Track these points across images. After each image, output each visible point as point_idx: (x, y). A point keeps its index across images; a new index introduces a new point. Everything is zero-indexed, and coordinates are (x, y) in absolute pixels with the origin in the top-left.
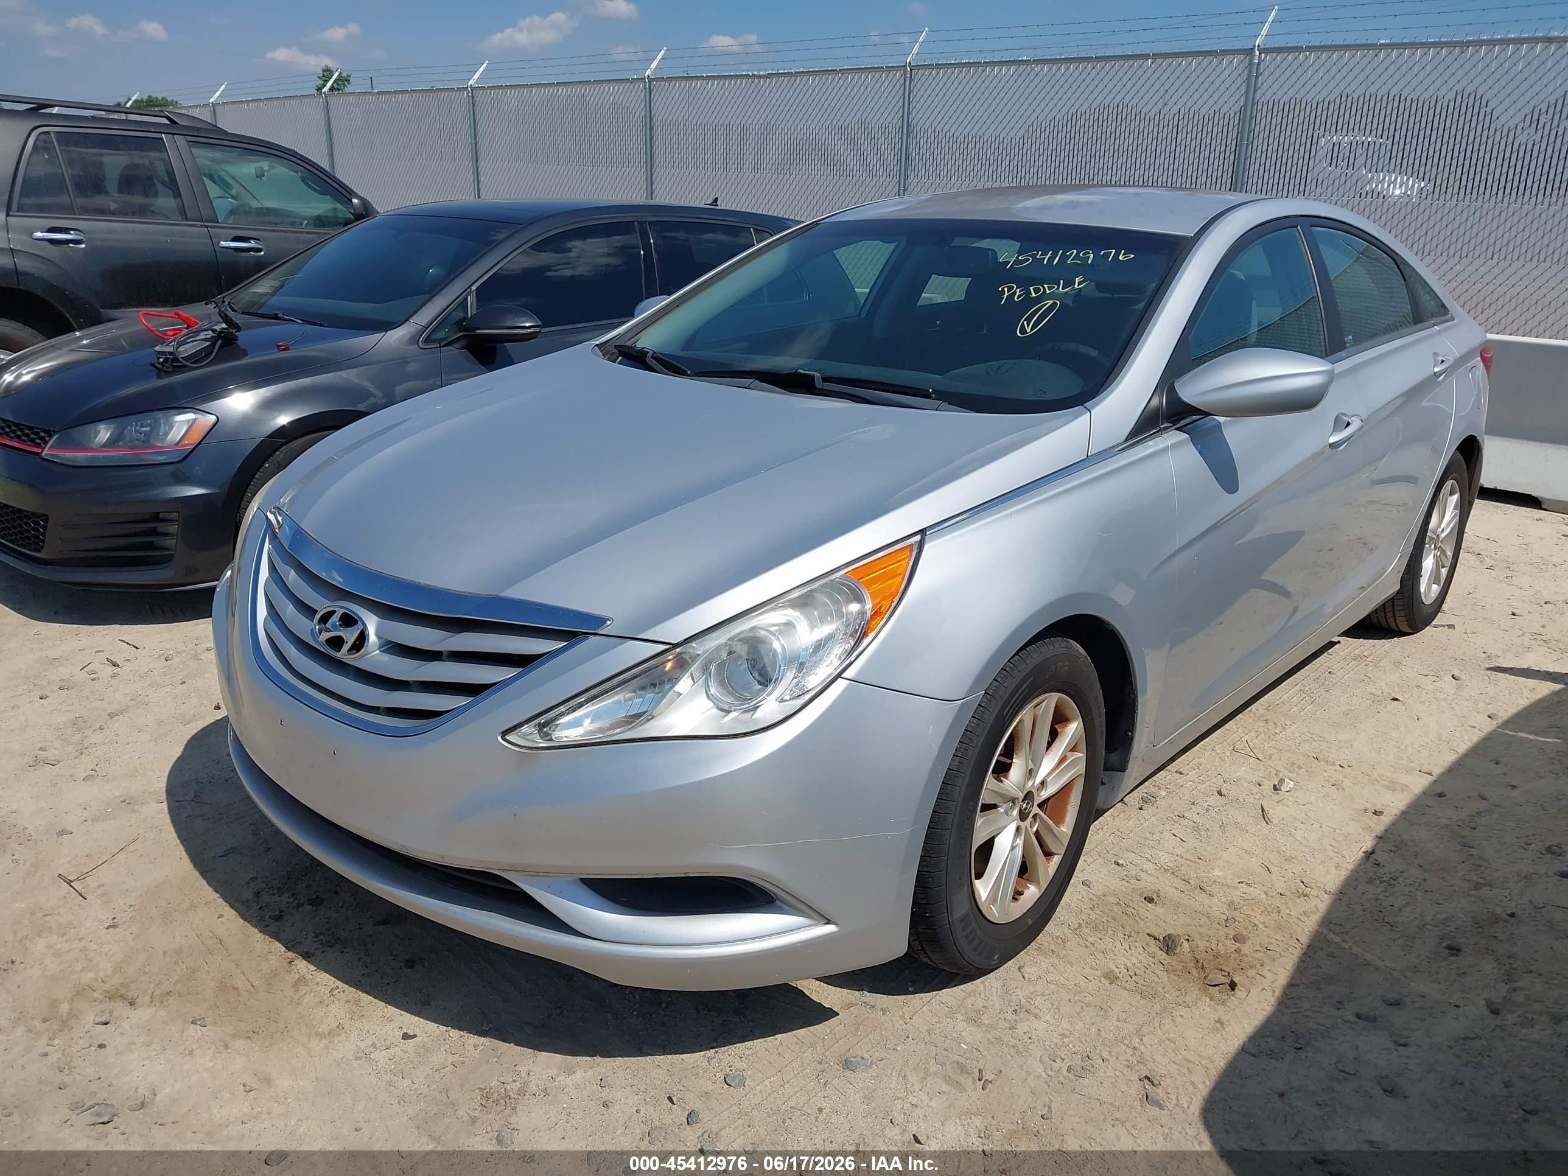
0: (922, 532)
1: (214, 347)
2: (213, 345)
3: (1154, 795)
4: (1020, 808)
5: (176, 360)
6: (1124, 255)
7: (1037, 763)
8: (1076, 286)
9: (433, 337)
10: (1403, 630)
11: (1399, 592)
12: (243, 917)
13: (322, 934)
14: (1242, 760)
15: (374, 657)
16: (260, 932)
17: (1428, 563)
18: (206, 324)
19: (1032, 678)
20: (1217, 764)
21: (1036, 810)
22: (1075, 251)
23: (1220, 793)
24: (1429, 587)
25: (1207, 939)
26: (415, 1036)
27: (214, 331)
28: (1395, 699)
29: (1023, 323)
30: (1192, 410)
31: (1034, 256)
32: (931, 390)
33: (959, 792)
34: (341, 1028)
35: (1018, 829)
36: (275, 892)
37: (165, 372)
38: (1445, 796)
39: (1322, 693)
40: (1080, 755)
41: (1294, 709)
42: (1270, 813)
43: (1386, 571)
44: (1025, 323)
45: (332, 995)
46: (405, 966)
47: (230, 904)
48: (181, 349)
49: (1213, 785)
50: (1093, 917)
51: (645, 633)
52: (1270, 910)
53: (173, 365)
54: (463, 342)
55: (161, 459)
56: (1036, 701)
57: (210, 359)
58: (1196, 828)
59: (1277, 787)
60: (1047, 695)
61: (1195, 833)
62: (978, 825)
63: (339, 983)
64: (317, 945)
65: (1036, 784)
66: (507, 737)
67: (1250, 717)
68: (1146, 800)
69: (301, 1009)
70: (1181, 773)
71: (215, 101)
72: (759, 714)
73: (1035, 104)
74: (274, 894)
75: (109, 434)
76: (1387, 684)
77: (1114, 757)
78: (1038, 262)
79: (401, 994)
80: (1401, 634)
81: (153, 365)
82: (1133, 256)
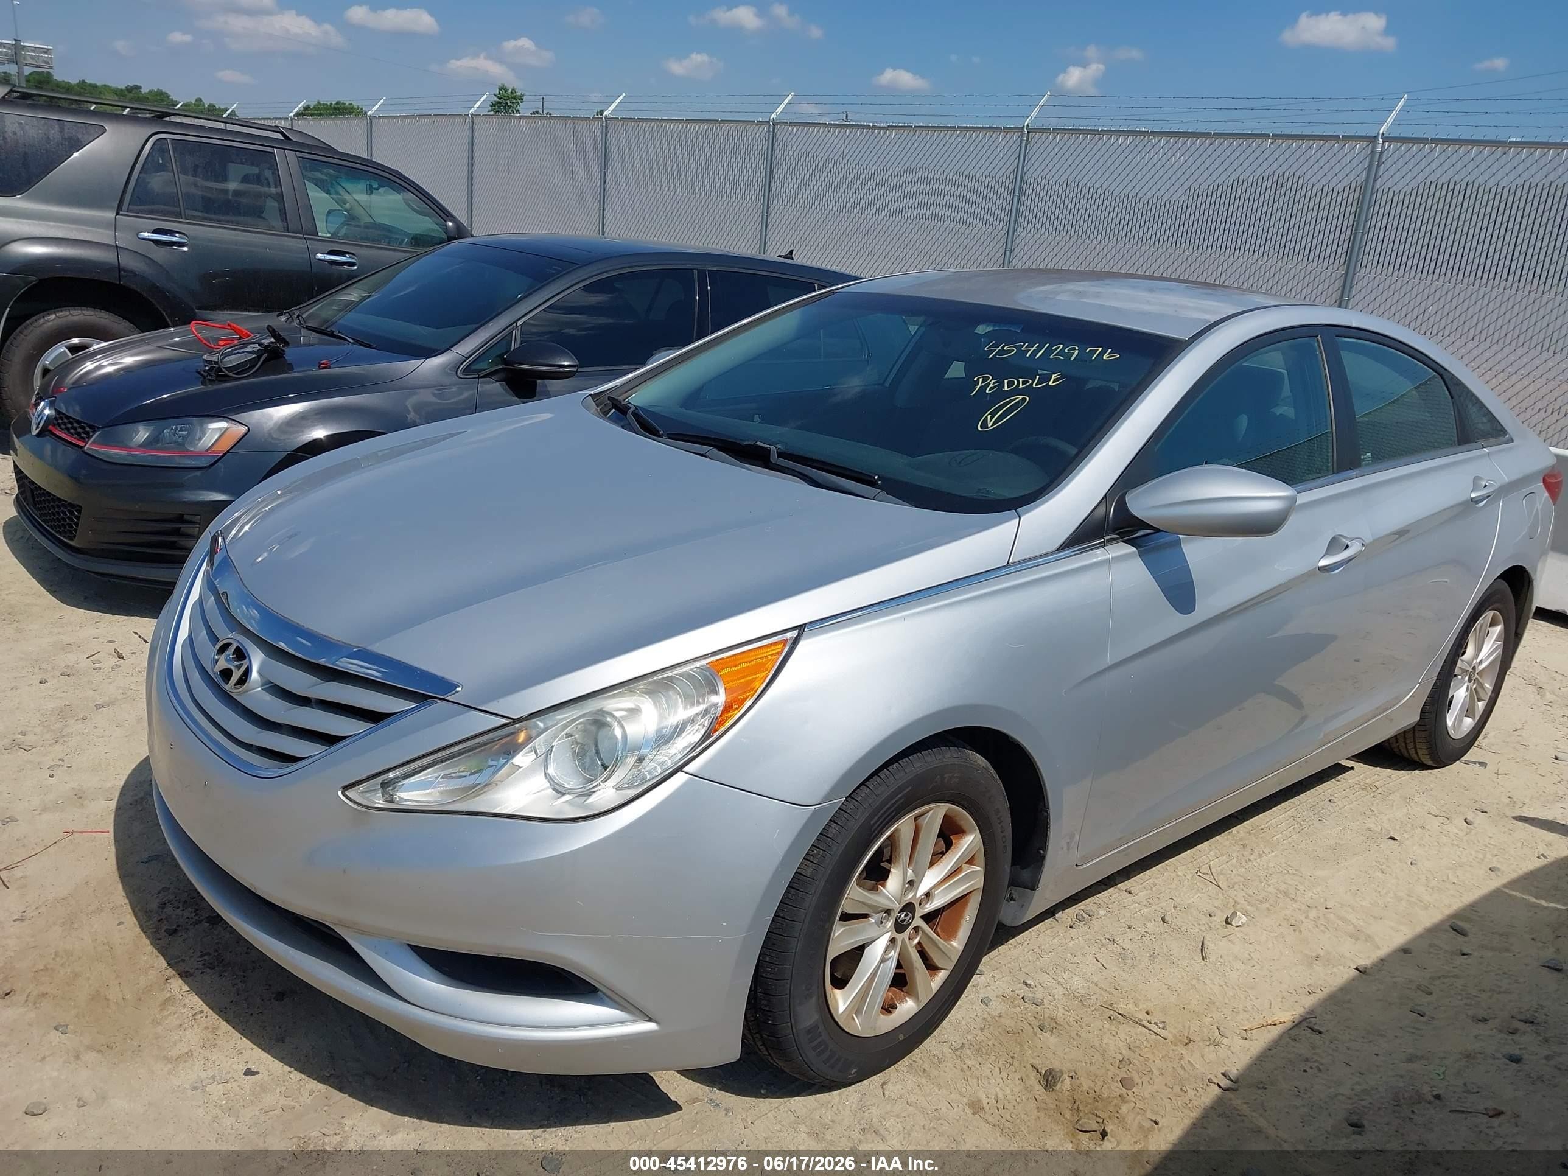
0: (801, 628)
1: (259, 360)
2: (259, 357)
3: (1091, 914)
4: (896, 919)
5: (220, 369)
6: (1109, 354)
7: (920, 875)
8: (1050, 383)
9: (473, 367)
10: (1426, 763)
11: (1418, 724)
12: (141, 927)
13: (208, 954)
14: (1202, 886)
15: (255, 695)
16: (151, 944)
17: (1460, 694)
18: (254, 337)
19: (910, 788)
20: (1174, 886)
21: (918, 922)
22: (1062, 346)
23: (1164, 920)
24: (1459, 721)
25: (1093, 1078)
26: (257, 1073)
27: (260, 345)
28: (1393, 839)
29: (987, 417)
30: (1142, 524)
31: (1019, 348)
32: (876, 477)
33: (811, 900)
34: (190, 1054)
35: (893, 940)
36: (181, 905)
37: (209, 379)
38: (1410, 953)
39: (1314, 822)
40: (978, 869)
41: (1277, 837)
42: (1210, 946)
43: (1400, 702)
44: (989, 417)
45: (195, 1019)
46: (274, 999)
47: (134, 912)
48: (226, 359)
49: (1160, 909)
50: (980, 1038)
51: (491, 704)
52: (1172, 1056)
53: (217, 374)
54: (501, 375)
55: (192, 463)
56: (917, 812)
57: (253, 370)
58: (1123, 956)
59: (1229, 920)
60: (932, 805)
61: (1120, 960)
62: (836, 935)
63: (205, 1008)
64: (200, 965)
65: (918, 895)
66: (347, 793)
67: (1227, 839)
68: (1081, 917)
69: (159, 1029)
70: (1130, 893)
71: (373, 114)
72: (592, 799)
73: (1148, 176)
74: (178, 908)
75: (147, 435)
76: (1389, 820)
77: (1026, 875)
78: (1021, 353)
79: (260, 1026)
80: (1424, 767)
81: (199, 373)
82: (1118, 356)
